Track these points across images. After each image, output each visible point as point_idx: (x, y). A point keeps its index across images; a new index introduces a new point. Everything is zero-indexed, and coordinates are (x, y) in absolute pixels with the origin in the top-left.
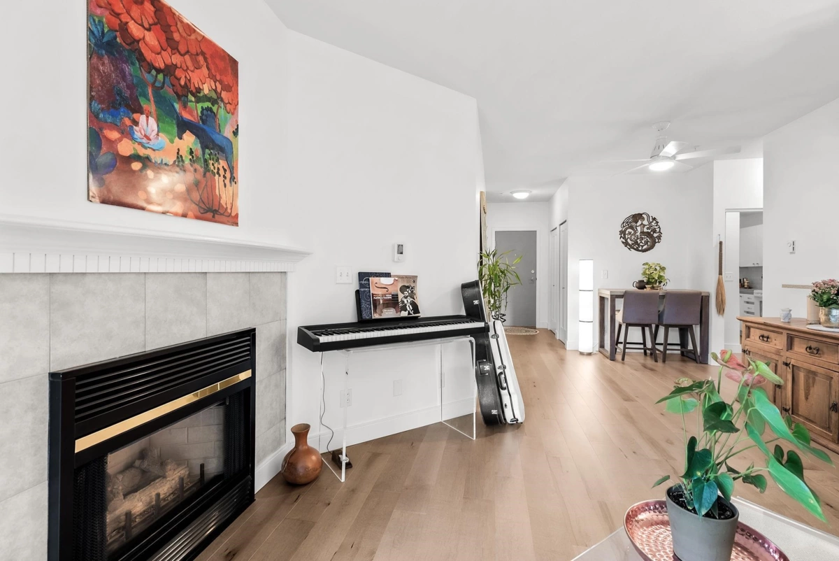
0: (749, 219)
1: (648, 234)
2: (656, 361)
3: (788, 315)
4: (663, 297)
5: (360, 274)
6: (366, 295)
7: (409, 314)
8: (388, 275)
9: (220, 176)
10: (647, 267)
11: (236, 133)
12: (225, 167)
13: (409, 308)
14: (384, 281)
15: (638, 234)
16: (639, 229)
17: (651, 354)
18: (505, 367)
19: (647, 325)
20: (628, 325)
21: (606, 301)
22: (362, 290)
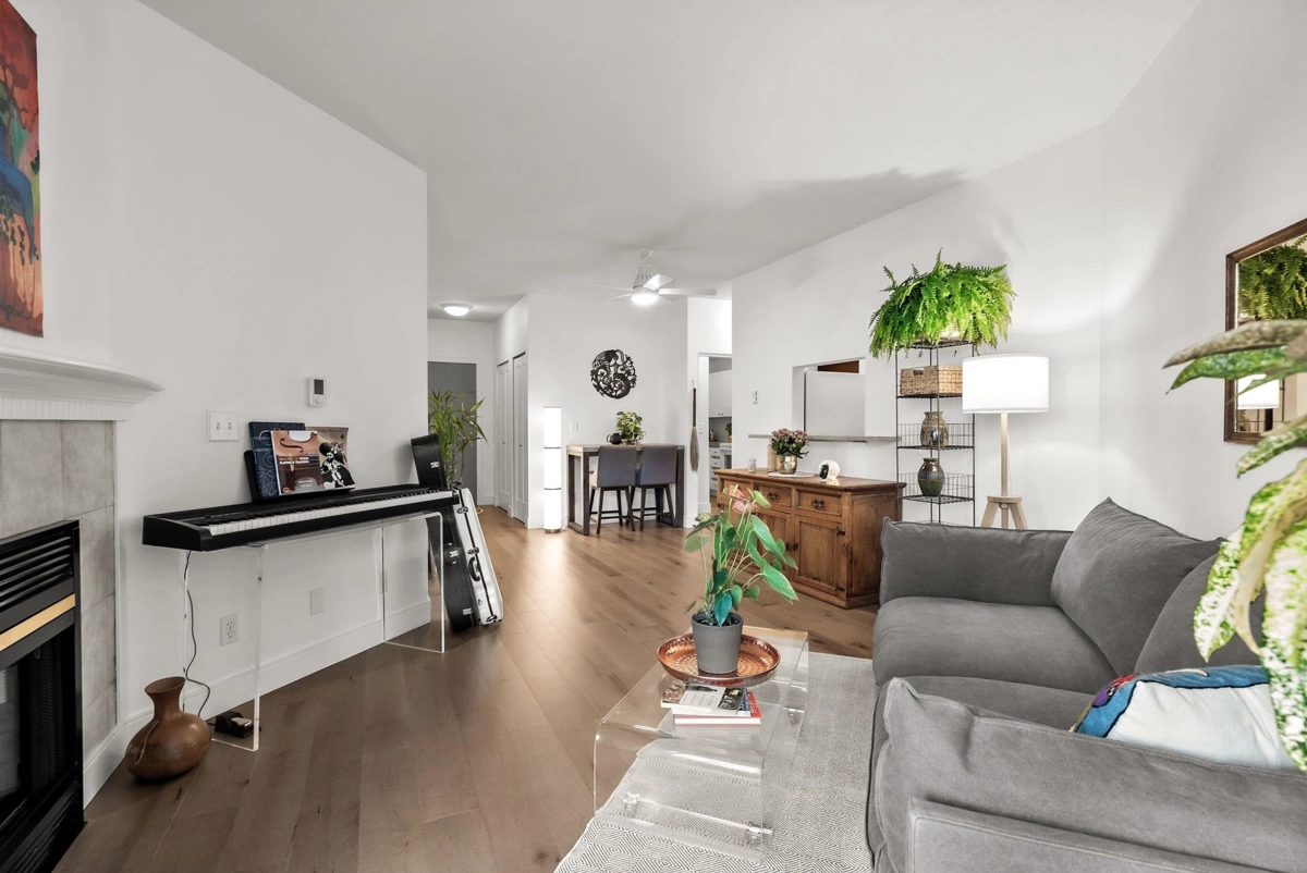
0: (718, 364)
1: (622, 377)
2: (634, 530)
3: (754, 466)
4: (640, 452)
5: (251, 425)
6: (266, 458)
7: (337, 485)
8: (300, 427)
9: (15, 243)
10: (621, 416)
11: (35, 166)
12: (23, 228)
13: (337, 476)
14: (295, 436)
15: (612, 376)
16: (612, 369)
17: (627, 523)
18: (477, 551)
19: (623, 488)
20: (604, 489)
21: (576, 461)
22: (259, 450)
